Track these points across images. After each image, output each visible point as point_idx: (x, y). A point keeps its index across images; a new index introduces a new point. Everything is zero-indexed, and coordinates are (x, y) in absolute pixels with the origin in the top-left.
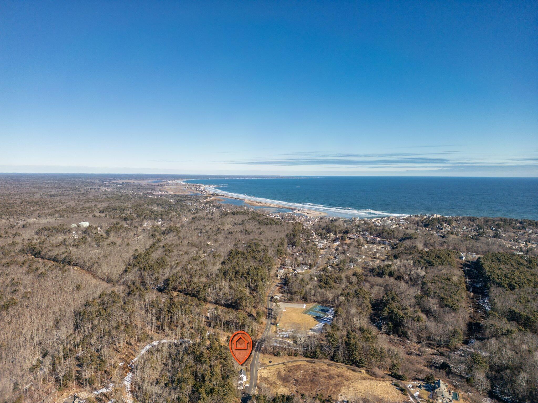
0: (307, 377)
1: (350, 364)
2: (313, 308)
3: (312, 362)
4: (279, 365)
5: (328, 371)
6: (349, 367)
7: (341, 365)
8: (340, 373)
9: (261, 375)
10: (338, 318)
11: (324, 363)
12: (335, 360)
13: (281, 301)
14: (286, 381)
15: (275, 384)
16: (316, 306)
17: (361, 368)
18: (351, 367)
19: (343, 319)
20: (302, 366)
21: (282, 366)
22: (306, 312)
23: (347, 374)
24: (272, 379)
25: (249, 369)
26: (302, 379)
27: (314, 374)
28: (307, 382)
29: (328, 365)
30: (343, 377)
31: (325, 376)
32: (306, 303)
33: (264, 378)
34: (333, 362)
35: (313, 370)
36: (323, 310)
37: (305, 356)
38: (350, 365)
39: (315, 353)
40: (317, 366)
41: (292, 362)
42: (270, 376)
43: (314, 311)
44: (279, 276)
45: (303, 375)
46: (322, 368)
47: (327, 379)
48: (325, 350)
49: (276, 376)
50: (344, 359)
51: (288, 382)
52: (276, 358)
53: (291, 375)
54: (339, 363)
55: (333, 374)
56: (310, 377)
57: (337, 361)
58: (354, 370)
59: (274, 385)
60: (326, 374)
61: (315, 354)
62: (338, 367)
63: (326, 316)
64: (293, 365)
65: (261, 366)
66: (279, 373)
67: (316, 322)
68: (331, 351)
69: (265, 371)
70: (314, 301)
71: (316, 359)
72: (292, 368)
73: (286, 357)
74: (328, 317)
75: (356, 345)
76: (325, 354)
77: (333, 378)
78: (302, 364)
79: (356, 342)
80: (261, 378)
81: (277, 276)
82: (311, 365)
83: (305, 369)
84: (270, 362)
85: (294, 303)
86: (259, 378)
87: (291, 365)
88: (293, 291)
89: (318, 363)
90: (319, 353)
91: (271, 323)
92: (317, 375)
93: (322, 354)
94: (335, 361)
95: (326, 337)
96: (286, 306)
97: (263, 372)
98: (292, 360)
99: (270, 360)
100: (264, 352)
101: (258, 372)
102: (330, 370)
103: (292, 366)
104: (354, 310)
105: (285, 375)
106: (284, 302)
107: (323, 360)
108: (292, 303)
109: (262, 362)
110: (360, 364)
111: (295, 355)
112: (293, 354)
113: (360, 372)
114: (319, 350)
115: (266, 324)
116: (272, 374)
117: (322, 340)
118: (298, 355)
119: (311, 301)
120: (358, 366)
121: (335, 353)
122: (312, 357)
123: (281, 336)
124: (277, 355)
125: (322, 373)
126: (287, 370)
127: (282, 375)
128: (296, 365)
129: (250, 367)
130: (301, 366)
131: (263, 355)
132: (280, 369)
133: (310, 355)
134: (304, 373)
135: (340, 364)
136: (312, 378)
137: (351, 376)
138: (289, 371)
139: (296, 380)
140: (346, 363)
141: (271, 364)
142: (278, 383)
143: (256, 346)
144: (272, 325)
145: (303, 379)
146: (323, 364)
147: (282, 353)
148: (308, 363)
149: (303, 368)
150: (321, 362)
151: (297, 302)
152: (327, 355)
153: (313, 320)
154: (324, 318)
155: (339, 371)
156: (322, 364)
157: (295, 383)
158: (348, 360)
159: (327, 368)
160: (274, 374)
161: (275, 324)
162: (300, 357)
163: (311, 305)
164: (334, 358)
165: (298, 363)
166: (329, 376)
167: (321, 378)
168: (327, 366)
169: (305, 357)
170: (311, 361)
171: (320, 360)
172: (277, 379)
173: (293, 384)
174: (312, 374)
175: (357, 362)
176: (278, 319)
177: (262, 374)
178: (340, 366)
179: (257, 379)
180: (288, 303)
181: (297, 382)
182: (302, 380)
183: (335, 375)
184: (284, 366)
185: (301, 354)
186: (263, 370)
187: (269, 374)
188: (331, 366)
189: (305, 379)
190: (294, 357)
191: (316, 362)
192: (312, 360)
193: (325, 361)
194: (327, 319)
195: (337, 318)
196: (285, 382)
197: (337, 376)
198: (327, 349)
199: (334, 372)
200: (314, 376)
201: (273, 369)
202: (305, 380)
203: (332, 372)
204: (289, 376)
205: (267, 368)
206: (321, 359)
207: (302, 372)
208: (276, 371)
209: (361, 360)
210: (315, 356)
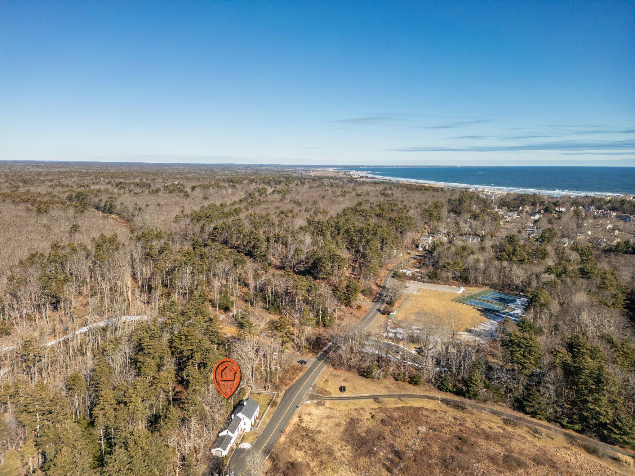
0: (435, 448)
1: (576, 427)
2: (479, 294)
3: (458, 407)
4: (362, 401)
5: (503, 441)
6: (572, 437)
7: (549, 428)
8: (543, 451)
9: (301, 420)
10: (538, 310)
11: (494, 413)
12: (528, 410)
13: (413, 278)
14: (364, 449)
15: (330, 453)
16: (485, 292)
17: (617, 447)
18: (583, 439)
19: (551, 315)
20: (426, 413)
21: (371, 405)
22: (461, 300)
23: (567, 458)
24: (327, 437)
25: (279, 400)
26: (416, 452)
27: (456, 441)
28: (429, 465)
29: (506, 422)
30: (554, 467)
31: (491, 453)
32: (464, 286)
33: (306, 430)
34: (520, 415)
35: (456, 429)
36: (501, 300)
37: (441, 388)
38: (577, 431)
39: (466, 383)
40: (469, 420)
41: (400, 397)
42: (323, 429)
43: (480, 300)
44: (420, 246)
45: (423, 439)
46: (485, 426)
47: (498, 464)
48: (499, 378)
49: (342, 429)
50: (556, 412)
51: (370, 453)
52: (361, 382)
53: (386, 435)
54: (540, 419)
55: (521, 454)
56: (442, 449)
57: (534, 414)
58: (592, 451)
59: (325, 458)
60: (496, 449)
61: (468, 386)
62: (536, 431)
63: (506, 310)
64: (401, 405)
65: (312, 397)
66: (353, 423)
67: (484, 318)
68: (518, 383)
69: (318, 412)
70: (483, 284)
71: (470, 398)
72: (396, 415)
73: (389, 382)
74: (511, 312)
75: (599, 375)
76: (496, 390)
77: (520, 464)
78: (428, 407)
79: (600, 368)
80: (298, 428)
81: (417, 246)
82: (452, 412)
83: (433, 423)
84: (342, 389)
85: (438, 284)
86: (289, 428)
87: (394, 406)
88: (441, 263)
89: (475, 411)
90: (481, 385)
91: (379, 310)
92: (465, 449)
93: (487, 387)
94: (526, 413)
95: (504, 344)
96: (421, 287)
97: (309, 414)
98: (403, 393)
99: (344, 384)
100: (337, 364)
101: (298, 411)
102: (510, 437)
103: (398, 408)
104: (581, 297)
105: (369, 431)
106: (419, 281)
107: (489, 405)
108: (435, 283)
109: (321, 385)
110: (614, 436)
111: (414, 381)
112: (407, 377)
113: (616, 460)
114: (479, 376)
115: (368, 312)
116: (331, 423)
117: (493, 355)
118: (422, 381)
119: (476, 283)
120: (604, 439)
121: (528, 390)
122: (459, 393)
123: (391, 335)
124: (365, 374)
125: (482, 442)
126: (379, 416)
127: (359, 431)
128: (410, 408)
129: (285, 395)
130: (424, 412)
131: (332, 369)
132: (362, 412)
133: (455, 386)
134: (427, 434)
135: (545, 423)
136: (448, 453)
137: (581, 468)
138: (383, 421)
139: (398, 454)
140: (564, 423)
141: (344, 395)
142: (338, 454)
143: (325, 348)
144: (379, 314)
145: (420, 453)
146: (489, 416)
147: (376, 372)
148: (445, 407)
149: (428, 420)
150: (484, 409)
151: (446, 282)
152: (502, 392)
153: (477, 314)
154: (503, 314)
155: (539, 444)
156: (486, 415)
157: (392, 462)
158: (569, 416)
159: (500, 430)
160: (338, 425)
161: (386, 313)
162: (427, 387)
163: (475, 290)
164: (525, 403)
165: (417, 404)
166: (506, 457)
167: (478, 461)
168: (501, 423)
169: (441, 390)
170: (455, 402)
171: (482, 405)
172: (342, 439)
173: (384, 465)
174: (450, 441)
175: (604, 425)
176: (397, 305)
177: (306, 418)
178: (544, 431)
179: (282, 432)
180: (427, 282)
181: (397, 460)
182: (415, 456)
183: (527, 455)
184: (376, 406)
185: (429, 381)
186: (313, 407)
187: (324, 420)
188: (515, 425)
189: (425, 452)
190: (411, 386)
191: (470, 408)
192: (457, 398)
193: (497, 408)
194: (511, 315)
195: (535, 311)
196: (360, 455)
197: (534, 460)
198: (505, 377)
199: (522, 446)
200: (457, 448)
201: (342, 408)
202: (425, 458)
203: (515, 445)
204: (380, 436)
205: (328, 403)
206: (485, 401)
207: (423, 429)
208: (348, 414)
209: (620, 424)
210: (468, 391)
